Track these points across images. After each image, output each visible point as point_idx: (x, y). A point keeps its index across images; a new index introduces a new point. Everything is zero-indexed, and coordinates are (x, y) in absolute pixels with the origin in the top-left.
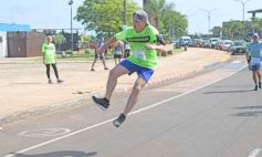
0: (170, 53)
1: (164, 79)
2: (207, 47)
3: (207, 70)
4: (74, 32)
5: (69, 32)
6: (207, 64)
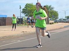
3: (65, 27)
4: (21, 18)
6: (65, 26)
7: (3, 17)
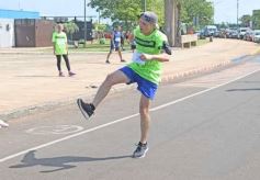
0: (194, 44)
1: (187, 72)
2: (235, 37)
4: (88, 20)
5: (83, 19)
7: (26, 20)
